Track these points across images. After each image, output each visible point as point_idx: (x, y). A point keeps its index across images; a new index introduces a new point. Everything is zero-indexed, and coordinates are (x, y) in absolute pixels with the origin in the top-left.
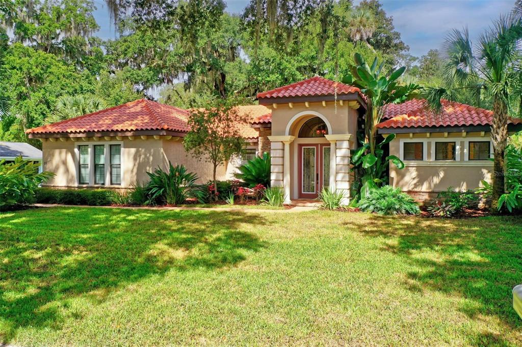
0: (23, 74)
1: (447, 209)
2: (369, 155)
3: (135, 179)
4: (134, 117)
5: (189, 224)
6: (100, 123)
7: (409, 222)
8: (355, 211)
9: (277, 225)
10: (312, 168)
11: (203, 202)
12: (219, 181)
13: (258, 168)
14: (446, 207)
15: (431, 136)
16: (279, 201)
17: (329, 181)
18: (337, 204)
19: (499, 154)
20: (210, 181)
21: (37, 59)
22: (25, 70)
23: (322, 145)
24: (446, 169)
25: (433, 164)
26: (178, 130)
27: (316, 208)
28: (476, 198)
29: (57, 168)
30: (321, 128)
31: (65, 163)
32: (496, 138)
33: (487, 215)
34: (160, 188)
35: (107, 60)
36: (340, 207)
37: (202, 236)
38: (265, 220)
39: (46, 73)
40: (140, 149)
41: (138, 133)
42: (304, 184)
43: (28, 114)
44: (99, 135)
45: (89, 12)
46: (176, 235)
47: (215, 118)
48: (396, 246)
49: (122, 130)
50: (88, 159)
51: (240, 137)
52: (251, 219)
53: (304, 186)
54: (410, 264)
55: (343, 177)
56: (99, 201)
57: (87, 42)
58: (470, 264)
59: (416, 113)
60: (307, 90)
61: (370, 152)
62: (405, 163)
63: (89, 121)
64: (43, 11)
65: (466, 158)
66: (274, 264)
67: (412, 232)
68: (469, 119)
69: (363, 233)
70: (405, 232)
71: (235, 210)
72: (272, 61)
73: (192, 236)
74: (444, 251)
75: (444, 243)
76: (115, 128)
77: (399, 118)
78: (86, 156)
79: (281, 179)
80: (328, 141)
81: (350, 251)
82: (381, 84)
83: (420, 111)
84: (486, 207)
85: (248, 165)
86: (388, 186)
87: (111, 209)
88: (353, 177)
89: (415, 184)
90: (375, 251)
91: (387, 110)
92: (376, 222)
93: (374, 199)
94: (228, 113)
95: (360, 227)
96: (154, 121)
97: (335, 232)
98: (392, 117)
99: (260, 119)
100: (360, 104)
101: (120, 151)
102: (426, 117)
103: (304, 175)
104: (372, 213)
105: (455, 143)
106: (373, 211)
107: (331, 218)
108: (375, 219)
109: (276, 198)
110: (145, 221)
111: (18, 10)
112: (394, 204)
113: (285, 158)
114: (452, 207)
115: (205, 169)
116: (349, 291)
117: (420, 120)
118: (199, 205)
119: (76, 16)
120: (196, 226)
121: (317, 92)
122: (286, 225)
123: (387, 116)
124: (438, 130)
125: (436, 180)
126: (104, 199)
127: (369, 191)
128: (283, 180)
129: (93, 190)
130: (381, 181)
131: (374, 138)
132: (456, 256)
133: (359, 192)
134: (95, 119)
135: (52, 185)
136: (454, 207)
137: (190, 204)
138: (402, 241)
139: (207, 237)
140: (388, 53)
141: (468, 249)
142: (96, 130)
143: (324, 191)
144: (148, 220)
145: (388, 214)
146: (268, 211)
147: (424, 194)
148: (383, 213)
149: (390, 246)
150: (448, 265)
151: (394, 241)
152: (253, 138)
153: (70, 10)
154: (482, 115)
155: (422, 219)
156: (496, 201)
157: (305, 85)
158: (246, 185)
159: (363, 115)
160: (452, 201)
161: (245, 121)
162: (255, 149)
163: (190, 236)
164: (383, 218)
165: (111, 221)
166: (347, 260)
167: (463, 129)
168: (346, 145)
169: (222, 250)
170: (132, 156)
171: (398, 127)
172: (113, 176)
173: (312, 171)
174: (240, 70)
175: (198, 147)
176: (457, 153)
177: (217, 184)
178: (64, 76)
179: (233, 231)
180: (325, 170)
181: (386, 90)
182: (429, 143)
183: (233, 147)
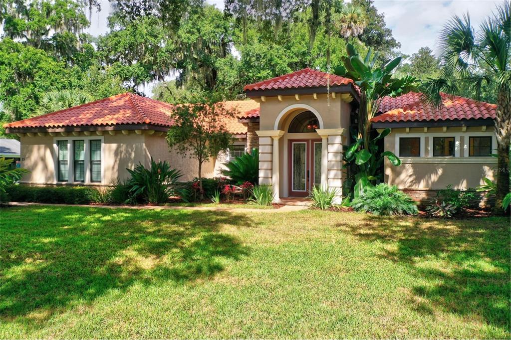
0: (12, 69)
1: (447, 209)
2: (363, 151)
3: (116, 175)
4: (116, 111)
5: (168, 225)
6: (80, 117)
7: (408, 224)
8: (348, 210)
9: (263, 227)
10: (303, 165)
11: (187, 201)
12: (206, 179)
13: (247, 165)
14: (446, 206)
15: (428, 131)
16: (267, 199)
17: (320, 179)
18: (329, 203)
19: (503, 149)
20: (196, 178)
21: (26, 54)
22: (14, 65)
23: (313, 140)
24: (446, 167)
25: (431, 161)
26: (162, 124)
27: (306, 208)
28: (478, 196)
29: (35, 165)
30: (313, 122)
31: (43, 159)
32: (500, 132)
33: (491, 215)
34: (141, 185)
35: (98, 57)
36: (332, 207)
37: (178, 240)
38: (252, 221)
39: (35, 68)
40: (122, 144)
41: (119, 128)
42: (294, 181)
43: (17, 110)
44: (78, 130)
45: (79, 8)
46: (150, 239)
47: (201, 112)
48: (396, 252)
49: (102, 124)
50: (66, 154)
51: (226, 133)
52: (236, 220)
53: (294, 184)
54: (415, 276)
55: (336, 175)
56: (77, 199)
57: (78, 39)
58: (484, 275)
59: (413, 106)
60: (298, 82)
61: (364, 148)
62: (402, 159)
63: (69, 115)
64: (33, 7)
65: (466, 154)
66: (256, 276)
67: (413, 235)
68: (469, 112)
69: (358, 237)
70: (404, 235)
71: (220, 209)
72: (262, 57)
73: (167, 240)
74: (451, 258)
75: (449, 248)
76: (95, 122)
77: (395, 112)
78: (65, 152)
79: (270, 176)
80: (320, 136)
81: (344, 258)
82: (375, 75)
83: (417, 104)
84: (488, 206)
85: (235, 162)
86: (383, 184)
87: (88, 208)
88: (346, 175)
89: (412, 181)
90: (372, 258)
91: (381, 104)
92: (371, 223)
93: (368, 198)
94: (214, 107)
95: (354, 229)
96: (137, 114)
97: (327, 236)
98: (386, 111)
99: (248, 113)
100: (353, 96)
101: (100, 147)
102: (423, 110)
103: (294, 172)
104: (366, 213)
105: (454, 138)
106: (368, 211)
107: (323, 219)
108: (370, 220)
109: (264, 197)
110: (121, 222)
111: (7, 5)
112: (391, 203)
113: (274, 155)
114: (452, 206)
115: (191, 166)
116: (345, 313)
117: (417, 114)
118: (183, 204)
119: (66, 11)
120: (175, 228)
121: (308, 84)
122: (272, 227)
123: (381, 110)
124: (436, 124)
125: (434, 178)
126: (82, 197)
127: (362, 190)
128: (272, 178)
129: (71, 188)
130: (375, 178)
131: (368, 133)
132: (467, 265)
133: (352, 190)
134: (75, 113)
135: (30, 182)
136: (455, 207)
137: (173, 202)
138: (403, 246)
139: (184, 241)
140: (379, 50)
141: (479, 257)
142: (75, 125)
143: (315, 190)
144: (123, 221)
145: (384, 214)
146: (254, 211)
147: (421, 192)
148: (378, 213)
149: (389, 253)
150: (459, 277)
151: (393, 247)
152: (242, 133)
153: (60, 5)
154: (483, 108)
155: (421, 220)
156: (500, 201)
157: (295, 77)
158: (233, 182)
159: (356, 110)
160: (452, 200)
161: (232, 115)
162: (244, 145)
163: (164, 240)
164: (378, 218)
165: (83, 221)
166: (342, 269)
167: (463, 124)
168: (338, 140)
169: (198, 257)
170: (112, 153)
171: (394, 121)
172: (93, 172)
173: (303, 168)
174: (231, 66)
175: (181, 143)
176: (456, 148)
177: (203, 182)
178: (53, 72)
179: (214, 233)
180: (316, 167)
181: (381, 82)
182: (427, 139)
183: (220, 142)
